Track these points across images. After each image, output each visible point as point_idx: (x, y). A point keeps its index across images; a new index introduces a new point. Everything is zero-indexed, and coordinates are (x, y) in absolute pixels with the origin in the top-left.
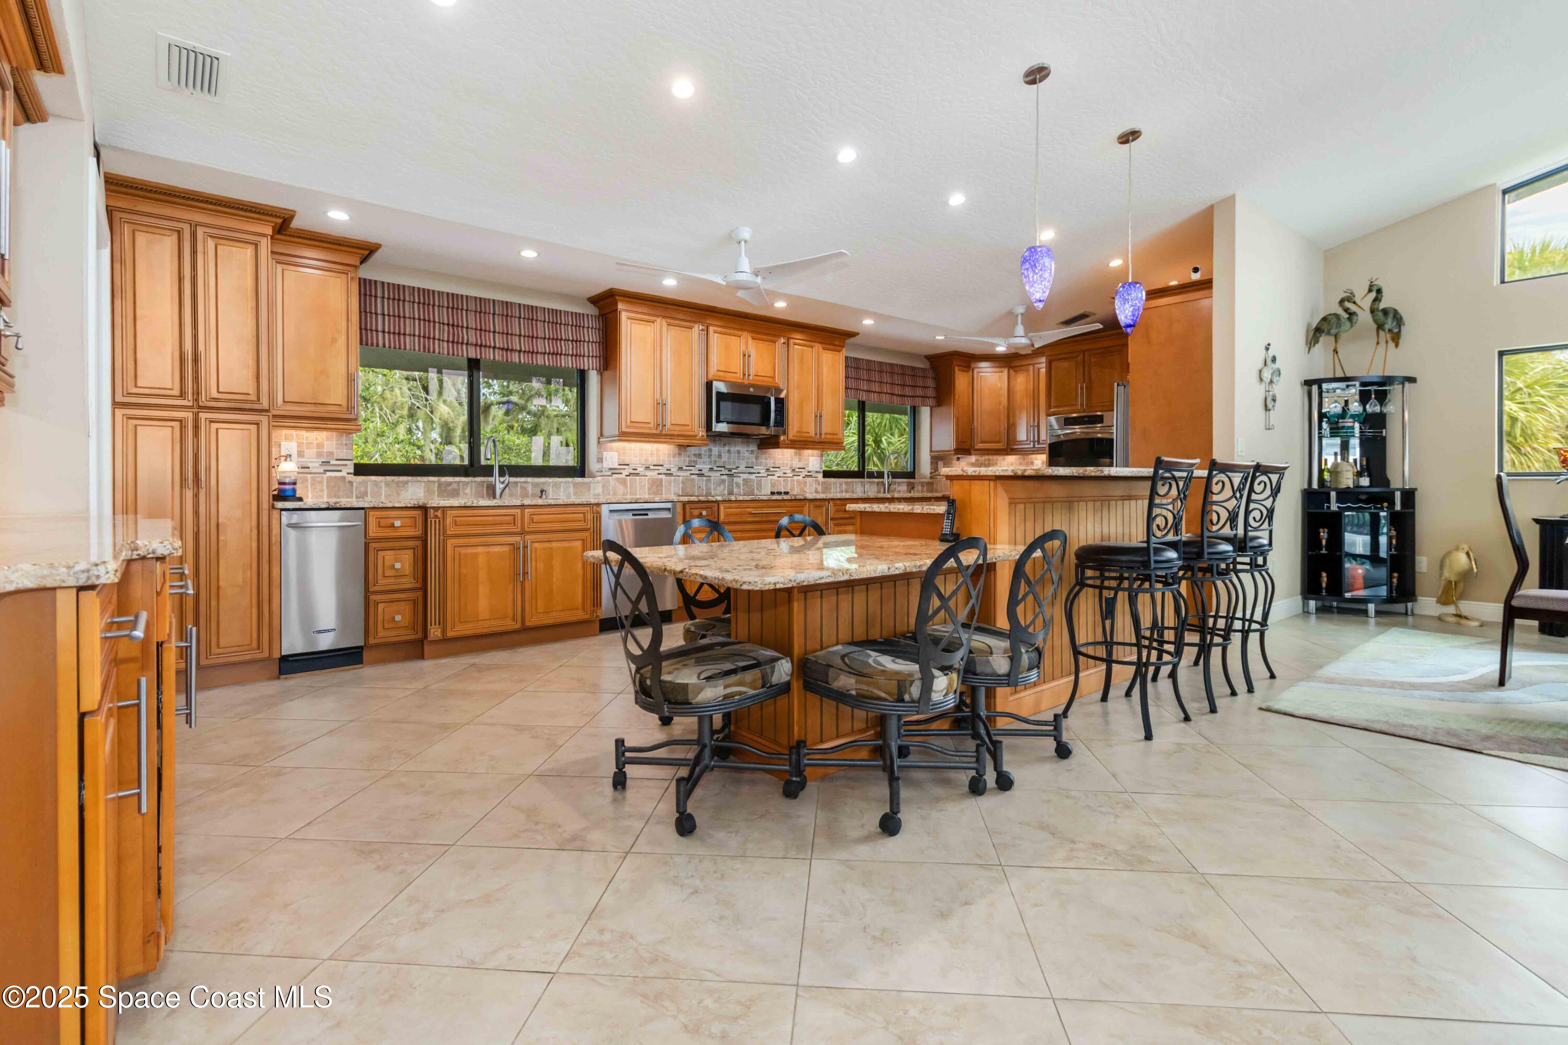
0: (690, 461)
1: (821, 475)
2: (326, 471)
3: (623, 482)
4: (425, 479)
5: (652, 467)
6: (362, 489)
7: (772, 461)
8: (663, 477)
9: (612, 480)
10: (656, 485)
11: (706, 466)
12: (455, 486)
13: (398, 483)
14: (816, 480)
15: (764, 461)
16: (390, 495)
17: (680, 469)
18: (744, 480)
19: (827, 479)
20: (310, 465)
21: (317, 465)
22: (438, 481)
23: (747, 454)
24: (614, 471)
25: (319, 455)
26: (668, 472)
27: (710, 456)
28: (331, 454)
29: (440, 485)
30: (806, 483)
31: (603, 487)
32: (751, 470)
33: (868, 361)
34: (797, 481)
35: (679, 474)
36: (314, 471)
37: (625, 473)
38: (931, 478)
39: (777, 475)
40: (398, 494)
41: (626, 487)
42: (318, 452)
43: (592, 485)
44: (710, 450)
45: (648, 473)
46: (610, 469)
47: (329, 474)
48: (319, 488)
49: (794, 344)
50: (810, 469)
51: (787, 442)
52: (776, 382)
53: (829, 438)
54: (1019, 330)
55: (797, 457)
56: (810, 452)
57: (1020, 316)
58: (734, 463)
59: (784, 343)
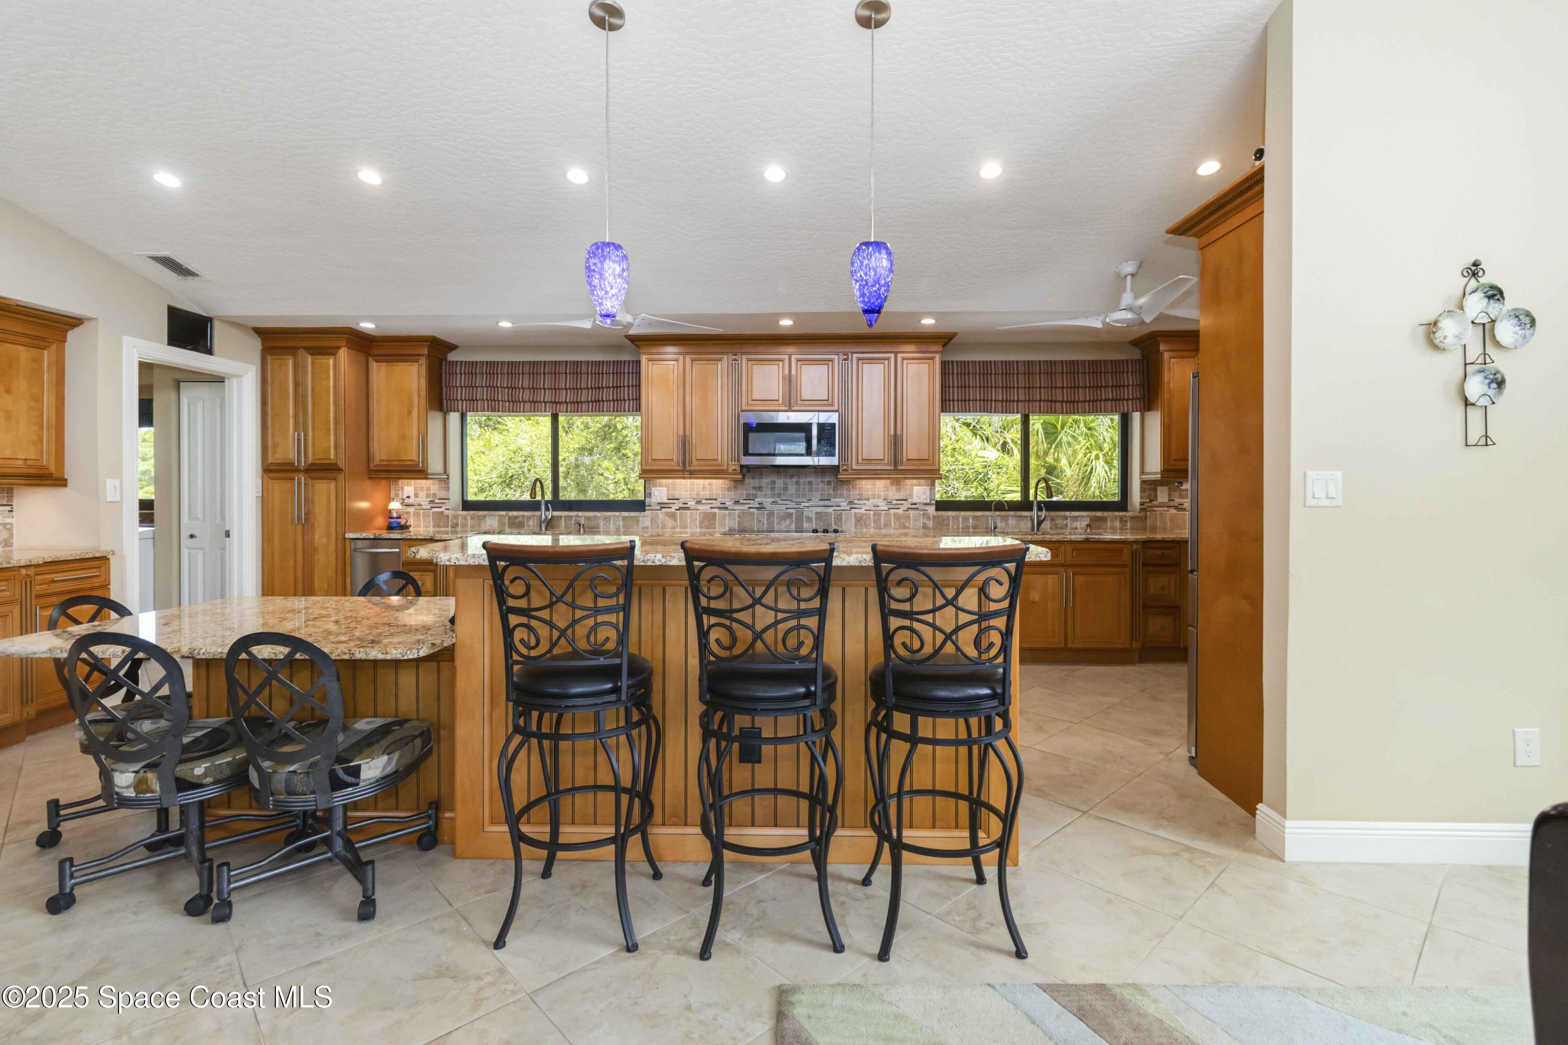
0: (748, 495)
1: (933, 508)
2: (432, 507)
3: (672, 516)
4: (497, 513)
5: (704, 501)
6: (455, 521)
7: (857, 492)
8: (717, 511)
9: (661, 514)
10: (709, 520)
11: (767, 500)
12: (521, 519)
13: (479, 516)
14: (924, 514)
15: (845, 492)
16: (474, 526)
17: (737, 502)
18: (817, 513)
19: (940, 513)
20: (422, 503)
21: (427, 503)
22: (507, 515)
23: (821, 485)
24: (663, 506)
25: (428, 496)
26: (723, 506)
27: (773, 489)
28: (435, 495)
29: (510, 518)
30: (909, 517)
31: (652, 521)
32: (826, 503)
33: (1006, 363)
34: (895, 514)
35: (735, 508)
36: (425, 507)
37: (674, 507)
38: (1142, 509)
39: (864, 508)
40: (479, 525)
41: (676, 520)
42: (427, 494)
43: (641, 519)
44: (774, 483)
45: (699, 507)
46: (659, 504)
47: (434, 510)
48: (427, 520)
49: (859, 359)
50: (915, 501)
51: (850, 471)
52: (832, 405)
53: (913, 465)
54: (1127, 298)
55: (894, 488)
56: (915, 481)
57: (1129, 278)
58: (804, 495)
59: (845, 360)
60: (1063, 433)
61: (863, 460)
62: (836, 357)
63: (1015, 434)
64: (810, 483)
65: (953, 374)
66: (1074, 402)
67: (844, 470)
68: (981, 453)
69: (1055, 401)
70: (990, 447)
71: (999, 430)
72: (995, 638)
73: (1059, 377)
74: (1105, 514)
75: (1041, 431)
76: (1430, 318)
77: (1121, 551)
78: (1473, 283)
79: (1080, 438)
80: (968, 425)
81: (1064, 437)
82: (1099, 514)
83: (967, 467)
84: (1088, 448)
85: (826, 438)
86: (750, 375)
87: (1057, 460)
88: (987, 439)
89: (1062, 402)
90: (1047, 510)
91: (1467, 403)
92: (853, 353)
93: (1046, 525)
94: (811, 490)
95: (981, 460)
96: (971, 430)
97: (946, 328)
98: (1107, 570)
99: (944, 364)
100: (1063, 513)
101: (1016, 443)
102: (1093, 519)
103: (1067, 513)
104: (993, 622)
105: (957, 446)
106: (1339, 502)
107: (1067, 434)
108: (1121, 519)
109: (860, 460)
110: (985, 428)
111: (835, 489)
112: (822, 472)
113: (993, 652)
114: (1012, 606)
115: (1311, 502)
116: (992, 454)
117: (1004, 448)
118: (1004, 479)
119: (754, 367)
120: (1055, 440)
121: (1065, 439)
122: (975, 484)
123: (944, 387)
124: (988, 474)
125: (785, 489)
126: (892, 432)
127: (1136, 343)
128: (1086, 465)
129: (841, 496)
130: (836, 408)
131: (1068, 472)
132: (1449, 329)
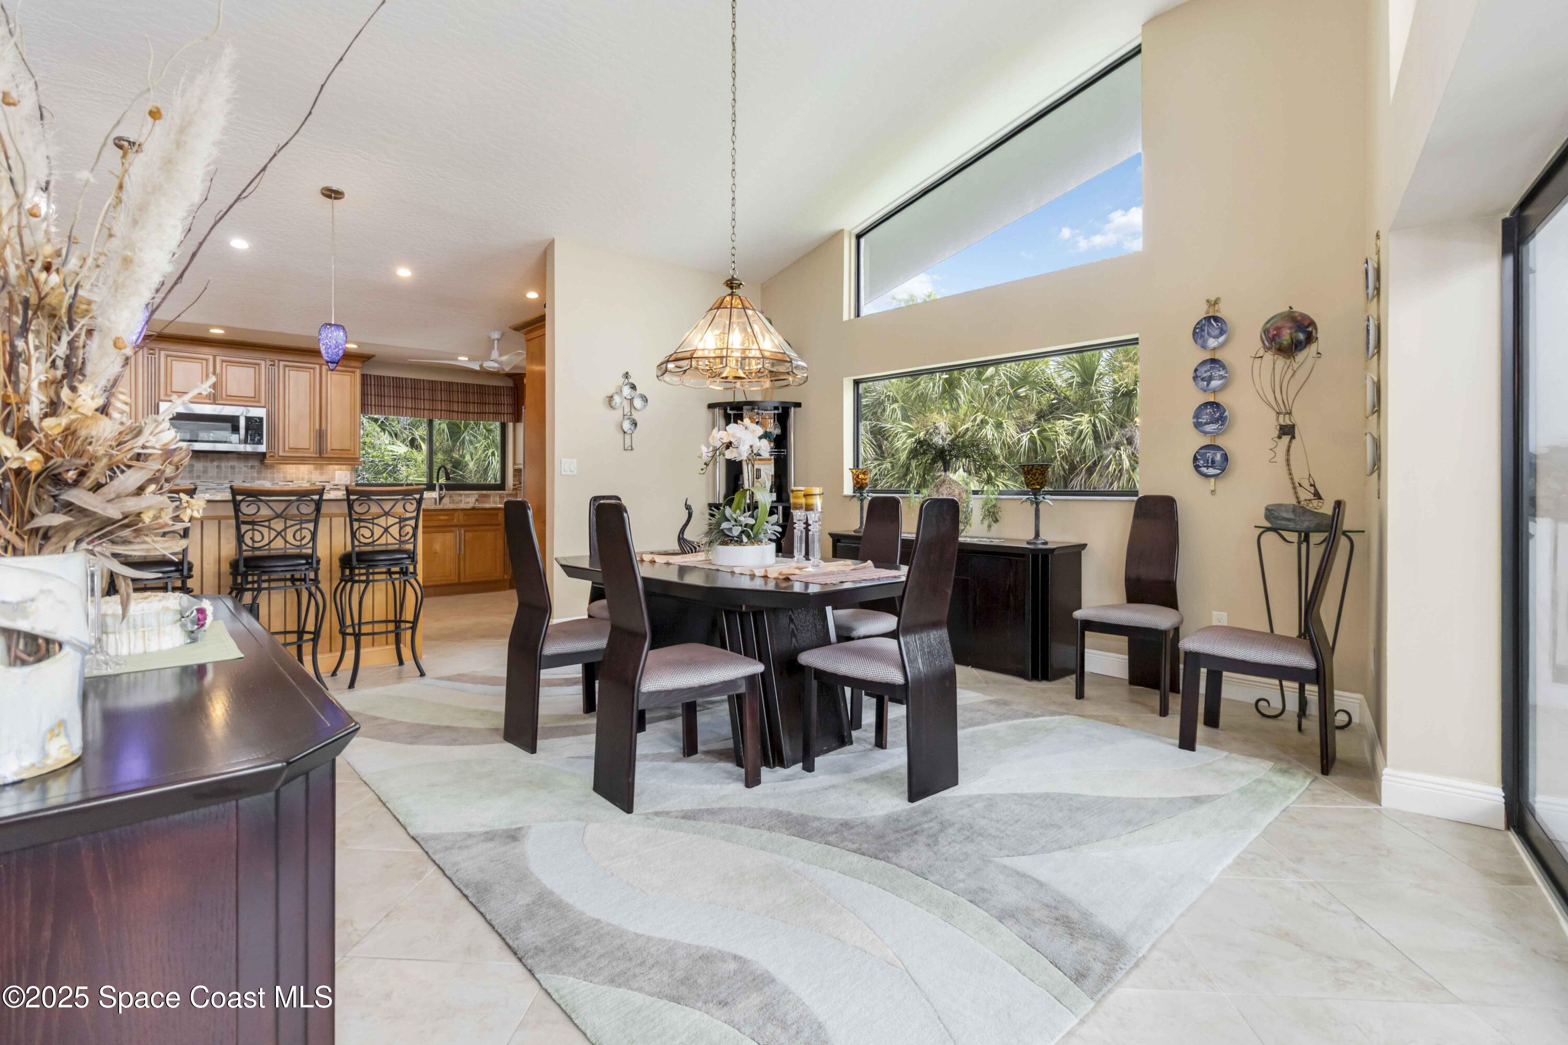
23: (245, 469)
33: (414, 381)
38: (514, 489)
49: (285, 366)
50: (336, 482)
51: (276, 457)
52: (259, 401)
53: (337, 454)
54: (495, 354)
55: (318, 472)
56: (337, 467)
57: (496, 341)
58: (226, 478)
59: (271, 365)
60: (466, 433)
61: (289, 448)
62: (263, 362)
63: (421, 432)
64: (233, 467)
65: (371, 385)
66: (466, 413)
67: (271, 456)
68: (390, 447)
69: (453, 411)
70: (399, 443)
71: (408, 427)
72: (409, 529)
73: (455, 394)
74: (489, 492)
75: (446, 430)
76: (610, 394)
77: (497, 515)
78: (626, 381)
79: (480, 438)
80: (376, 420)
81: (466, 436)
82: (484, 492)
83: (377, 460)
84: (485, 446)
85: (254, 429)
86: (169, 371)
87: (463, 456)
88: (396, 435)
89: (458, 412)
90: (446, 490)
91: (625, 432)
92: (280, 361)
93: (446, 501)
94: (233, 473)
95: (391, 453)
96: (379, 426)
97: (366, 351)
98: (488, 527)
99: (364, 377)
100: (459, 492)
101: (423, 440)
102: (481, 496)
103: (462, 492)
104: (407, 523)
105: (368, 440)
106: (575, 473)
107: (469, 434)
108: (500, 496)
109: (287, 448)
110: (394, 424)
111: (259, 472)
112: (245, 458)
113: (407, 538)
114: (418, 515)
115: (563, 473)
116: (401, 449)
117: (413, 443)
118: (412, 471)
119: (174, 362)
120: (460, 437)
121: (467, 438)
122: (385, 475)
123: (364, 394)
124: (397, 467)
125: (205, 471)
126: (317, 427)
127: (509, 375)
128: (484, 461)
129: (264, 479)
130: (263, 404)
131: (471, 465)
132: (617, 399)
